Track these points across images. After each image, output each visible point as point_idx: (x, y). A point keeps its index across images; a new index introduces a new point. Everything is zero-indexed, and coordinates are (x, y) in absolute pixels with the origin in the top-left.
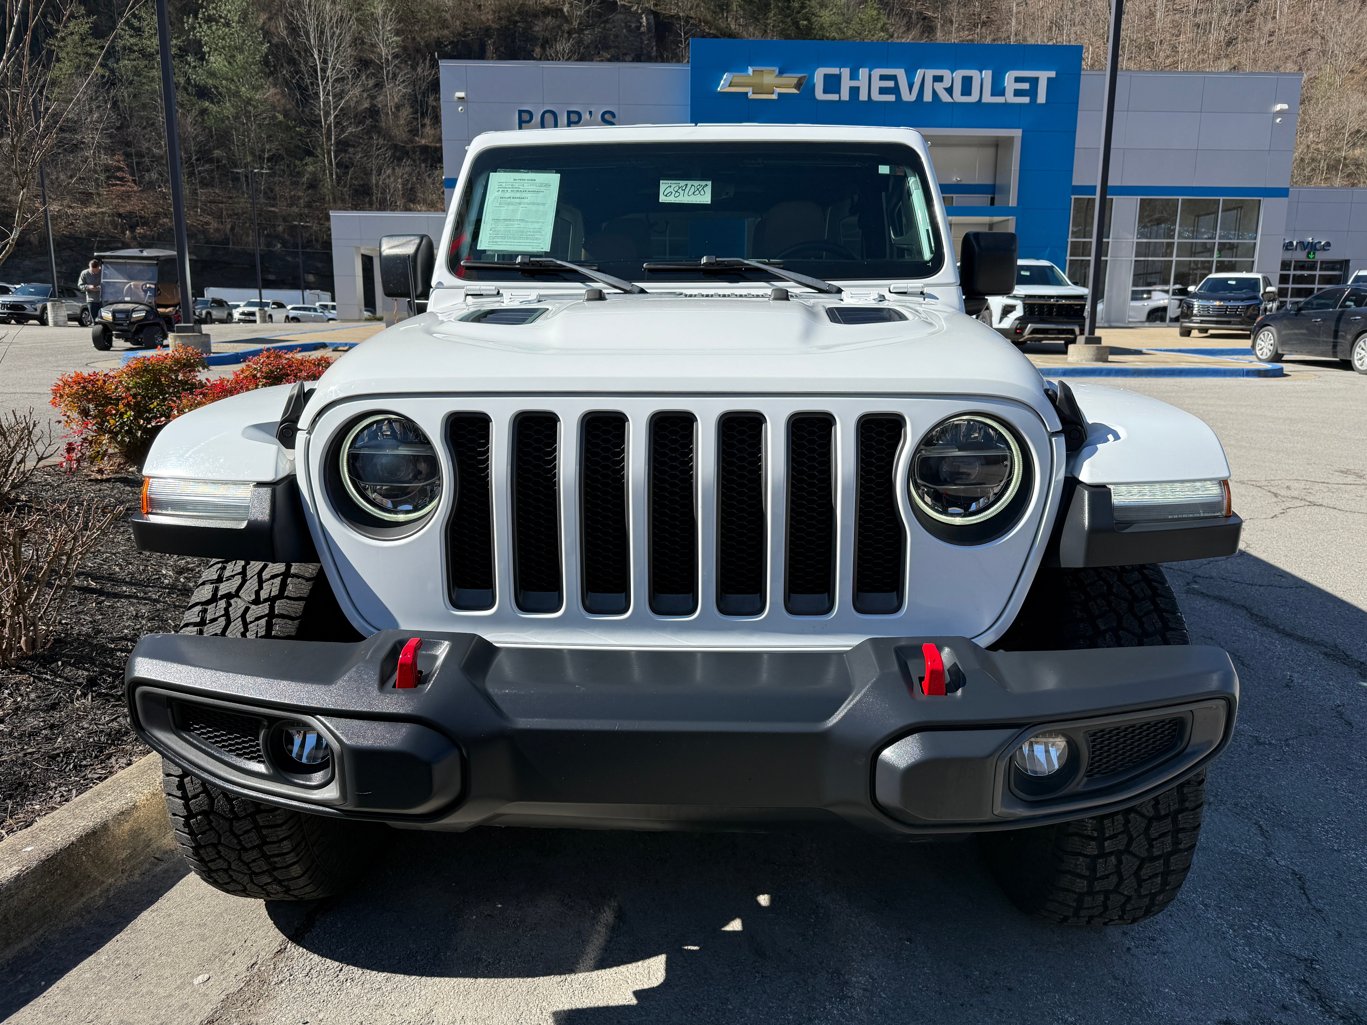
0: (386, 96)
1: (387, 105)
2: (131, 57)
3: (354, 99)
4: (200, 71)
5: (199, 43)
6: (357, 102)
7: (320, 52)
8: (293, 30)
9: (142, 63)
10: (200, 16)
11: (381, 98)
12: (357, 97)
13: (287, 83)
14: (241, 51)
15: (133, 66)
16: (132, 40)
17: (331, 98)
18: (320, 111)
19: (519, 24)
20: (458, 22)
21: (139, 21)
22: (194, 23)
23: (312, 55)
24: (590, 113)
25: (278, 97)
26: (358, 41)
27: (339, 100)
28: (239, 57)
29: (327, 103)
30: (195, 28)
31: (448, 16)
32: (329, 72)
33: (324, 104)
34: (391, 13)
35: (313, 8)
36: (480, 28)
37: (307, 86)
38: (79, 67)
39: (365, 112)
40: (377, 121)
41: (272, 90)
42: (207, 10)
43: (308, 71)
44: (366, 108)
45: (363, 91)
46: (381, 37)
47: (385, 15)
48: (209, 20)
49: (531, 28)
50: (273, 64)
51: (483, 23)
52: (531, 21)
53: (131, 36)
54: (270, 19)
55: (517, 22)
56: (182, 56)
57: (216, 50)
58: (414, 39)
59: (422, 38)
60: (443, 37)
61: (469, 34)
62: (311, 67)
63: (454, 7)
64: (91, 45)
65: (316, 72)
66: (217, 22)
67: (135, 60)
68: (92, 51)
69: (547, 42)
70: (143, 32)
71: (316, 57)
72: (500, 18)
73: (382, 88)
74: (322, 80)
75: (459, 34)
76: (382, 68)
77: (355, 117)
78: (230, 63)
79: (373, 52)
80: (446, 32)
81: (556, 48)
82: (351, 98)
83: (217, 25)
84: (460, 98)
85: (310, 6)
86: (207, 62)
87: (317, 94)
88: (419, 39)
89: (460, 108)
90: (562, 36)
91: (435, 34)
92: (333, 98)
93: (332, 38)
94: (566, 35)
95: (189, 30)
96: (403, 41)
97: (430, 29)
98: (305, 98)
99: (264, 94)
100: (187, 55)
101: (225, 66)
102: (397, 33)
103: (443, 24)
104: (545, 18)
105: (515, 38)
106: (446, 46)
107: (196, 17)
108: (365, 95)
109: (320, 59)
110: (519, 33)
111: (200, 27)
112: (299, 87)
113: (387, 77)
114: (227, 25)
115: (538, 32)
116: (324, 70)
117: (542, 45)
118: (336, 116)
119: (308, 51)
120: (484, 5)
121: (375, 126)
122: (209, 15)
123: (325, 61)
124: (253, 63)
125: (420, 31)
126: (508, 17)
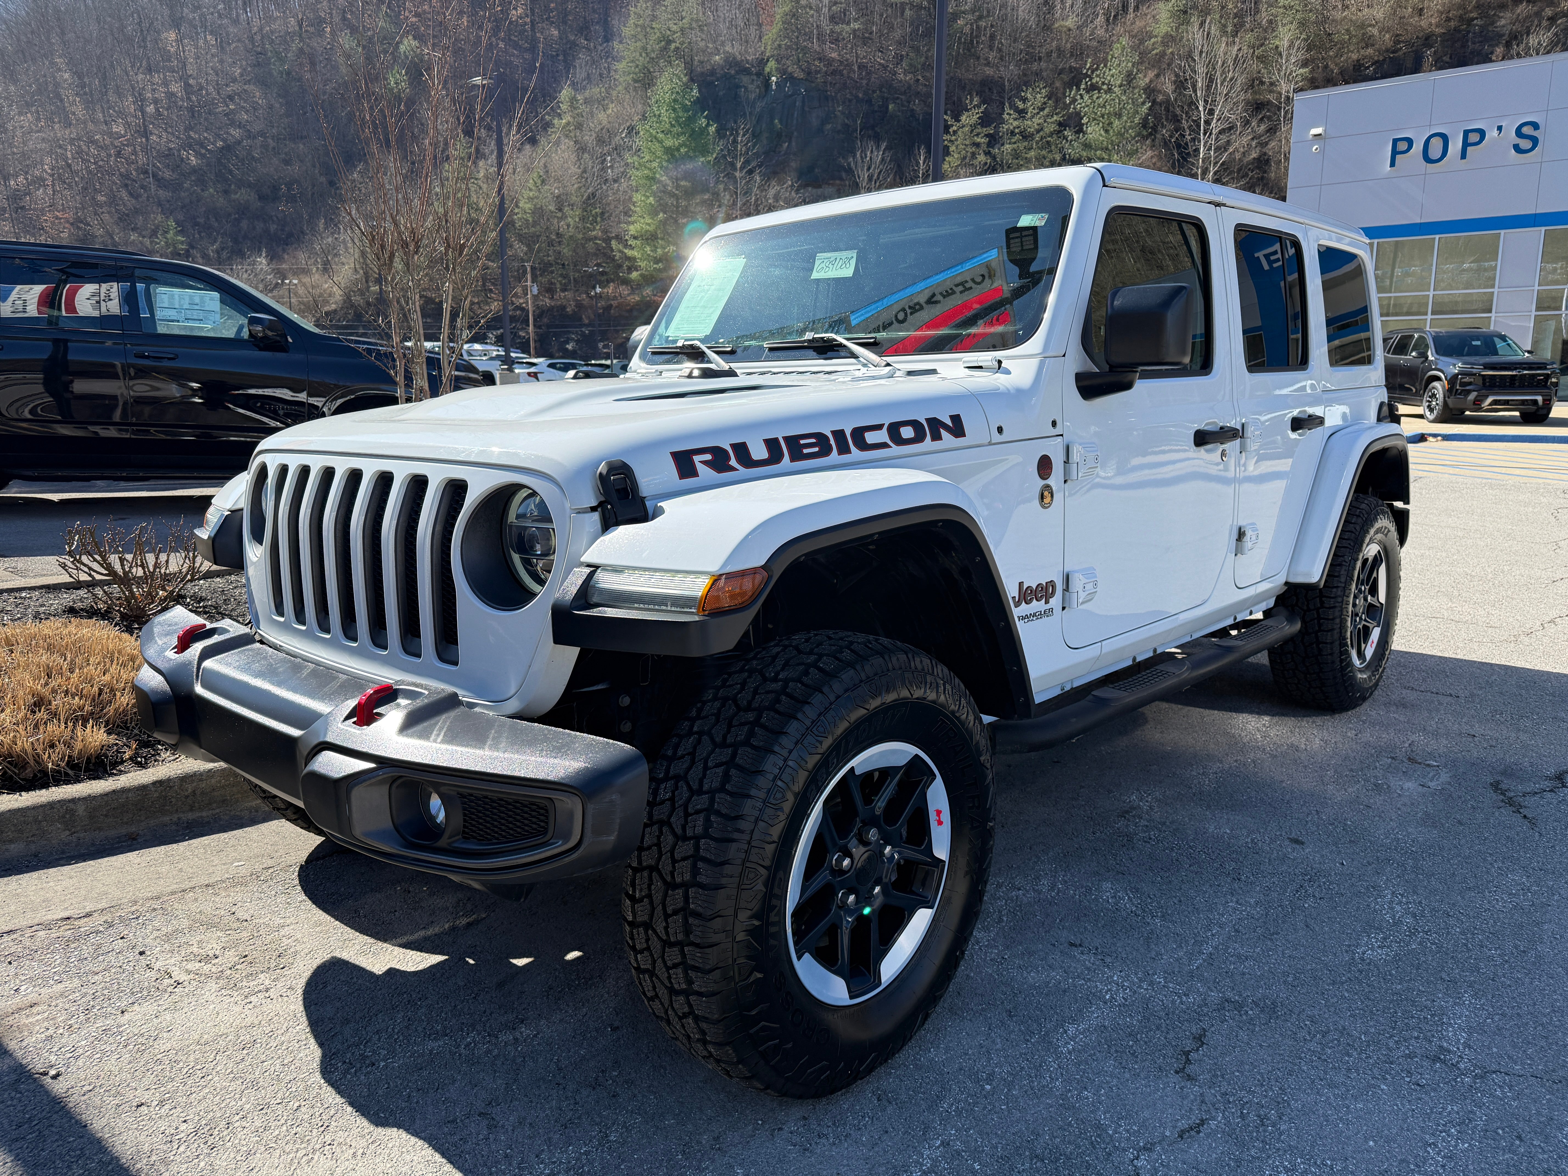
0: (1280, 141)
1: (1280, 152)
2: (1013, 140)
3: (1242, 150)
4: (1076, 144)
5: (1078, 116)
6: (1244, 153)
7: (1206, 102)
8: (1180, 84)
9: (1022, 145)
10: (1083, 86)
11: (1272, 144)
12: (1244, 147)
13: (1166, 144)
14: (1119, 116)
15: (1014, 149)
16: (1016, 123)
17: (1212, 153)
18: (1197, 169)
19: (1475, 22)
20: (1387, 36)
21: (1024, 103)
22: (1075, 95)
23: (1197, 108)
24: (1500, 128)
25: (1154, 160)
26: (1254, 83)
27: (1221, 154)
28: (1116, 123)
29: (1206, 159)
30: (1077, 100)
31: (1375, 31)
32: (1213, 124)
33: (1203, 161)
34: (1299, 42)
35: (1204, 55)
36: (1417, 37)
37: (1186, 144)
38: (965, 158)
39: (1252, 163)
40: (1265, 172)
41: (1149, 153)
42: (1090, 80)
43: (1190, 127)
44: (1254, 159)
45: (1253, 139)
46: (1282, 73)
47: (1291, 45)
48: (1093, 88)
49: (1493, 23)
50: (1151, 124)
51: (1423, 30)
52: (1494, 15)
53: (1015, 119)
54: (1158, 76)
55: (1473, 19)
56: (1060, 132)
57: (1094, 119)
58: (1326, 67)
59: (1336, 65)
60: (1365, 57)
61: (1401, 48)
62: (1194, 121)
63: (1385, 18)
64: (977, 135)
65: (1199, 126)
66: (1099, 89)
67: (1015, 143)
68: (979, 140)
69: (1516, 38)
70: (1026, 113)
71: (1201, 108)
72: (1448, 19)
73: (1275, 133)
74: (1205, 134)
75: (1387, 50)
76: (1279, 109)
77: (1239, 170)
78: (1107, 131)
79: (1271, 92)
80: (1370, 51)
81: (1527, 44)
82: (1236, 150)
83: (1099, 92)
84: (1315, 135)
85: (1201, 52)
86: (1084, 133)
87: (1197, 150)
88: (1332, 66)
89: (1315, 148)
90: (1539, 25)
91: (1355, 56)
92: (1215, 153)
93: (1222, 84)
94: (1545, 23)
95: (1070, 103)
96: (1311, 72)
97: (1349, 51)
98: (1183, 157)
99: (1139, 159)
100: (1065, 130)
101: (1101, 135)
102: (1305, 64)
103: (1367, 41)
104: (1517, 6)
105: (1467, 41)
106: (1368, 68)
107: (1078, 89)
108: (1254, 143)
109: (1205, 110)
110: (1474, 33)
111: (1082, 98)
112: (1179, 146)
113: (1284, 118)
114: (1109, 90)
115: (1503, 26)
116: (1207, 122)
117: (1507, 42)
118: (1215, 173)
119: (1193, 104)
120: (1429, 7)
121: (1262, 178)
122: (1092, 85)
123: (1211, 112)
124: (1131, 127)
125: (1336, 57)
126: (1461, 17)
